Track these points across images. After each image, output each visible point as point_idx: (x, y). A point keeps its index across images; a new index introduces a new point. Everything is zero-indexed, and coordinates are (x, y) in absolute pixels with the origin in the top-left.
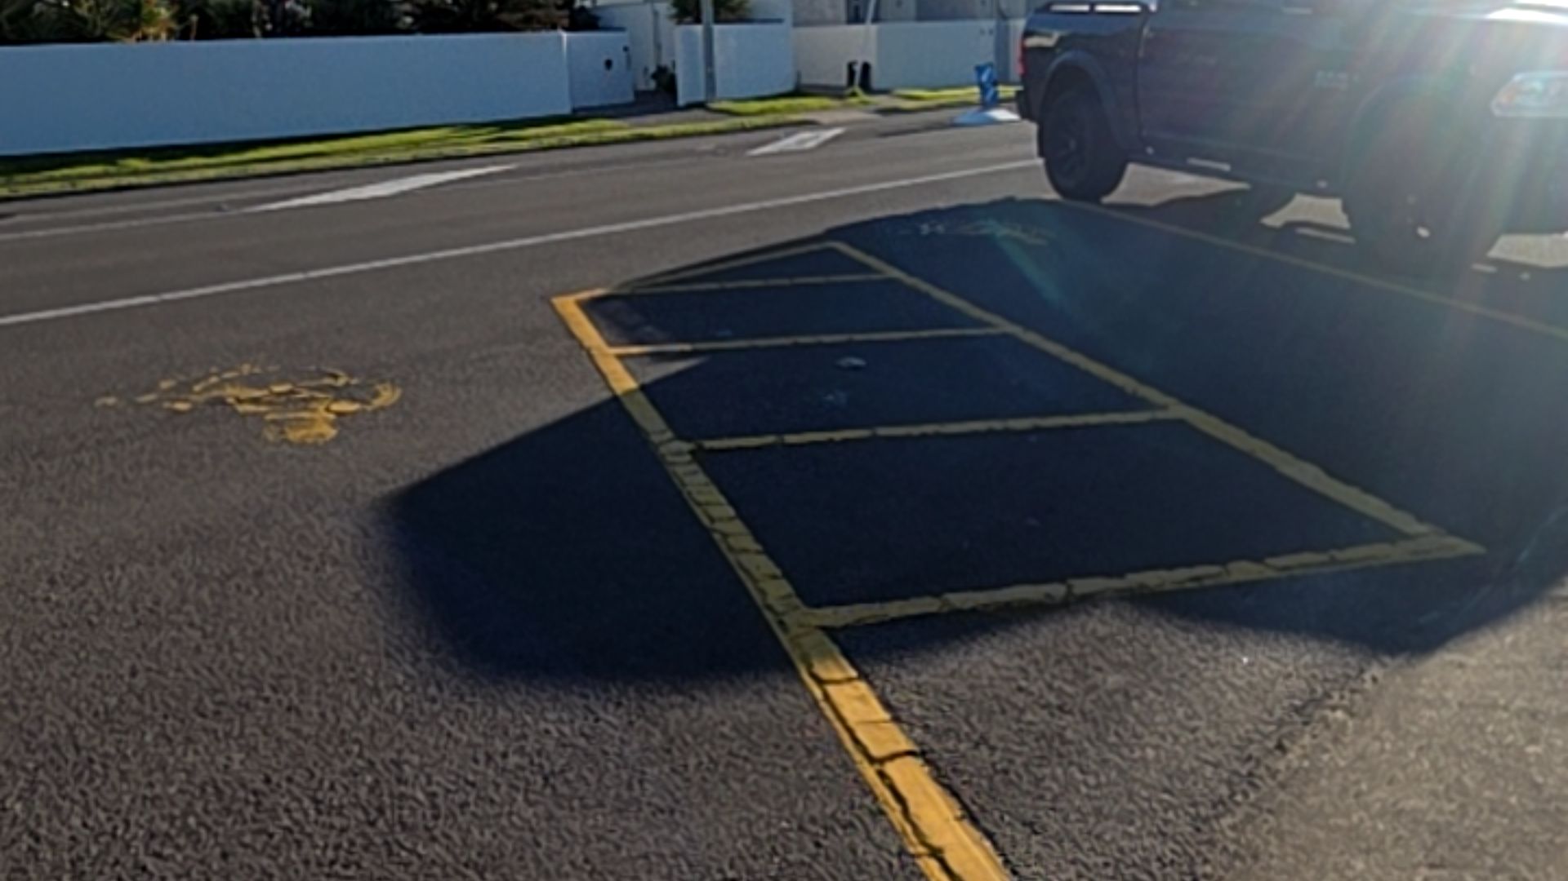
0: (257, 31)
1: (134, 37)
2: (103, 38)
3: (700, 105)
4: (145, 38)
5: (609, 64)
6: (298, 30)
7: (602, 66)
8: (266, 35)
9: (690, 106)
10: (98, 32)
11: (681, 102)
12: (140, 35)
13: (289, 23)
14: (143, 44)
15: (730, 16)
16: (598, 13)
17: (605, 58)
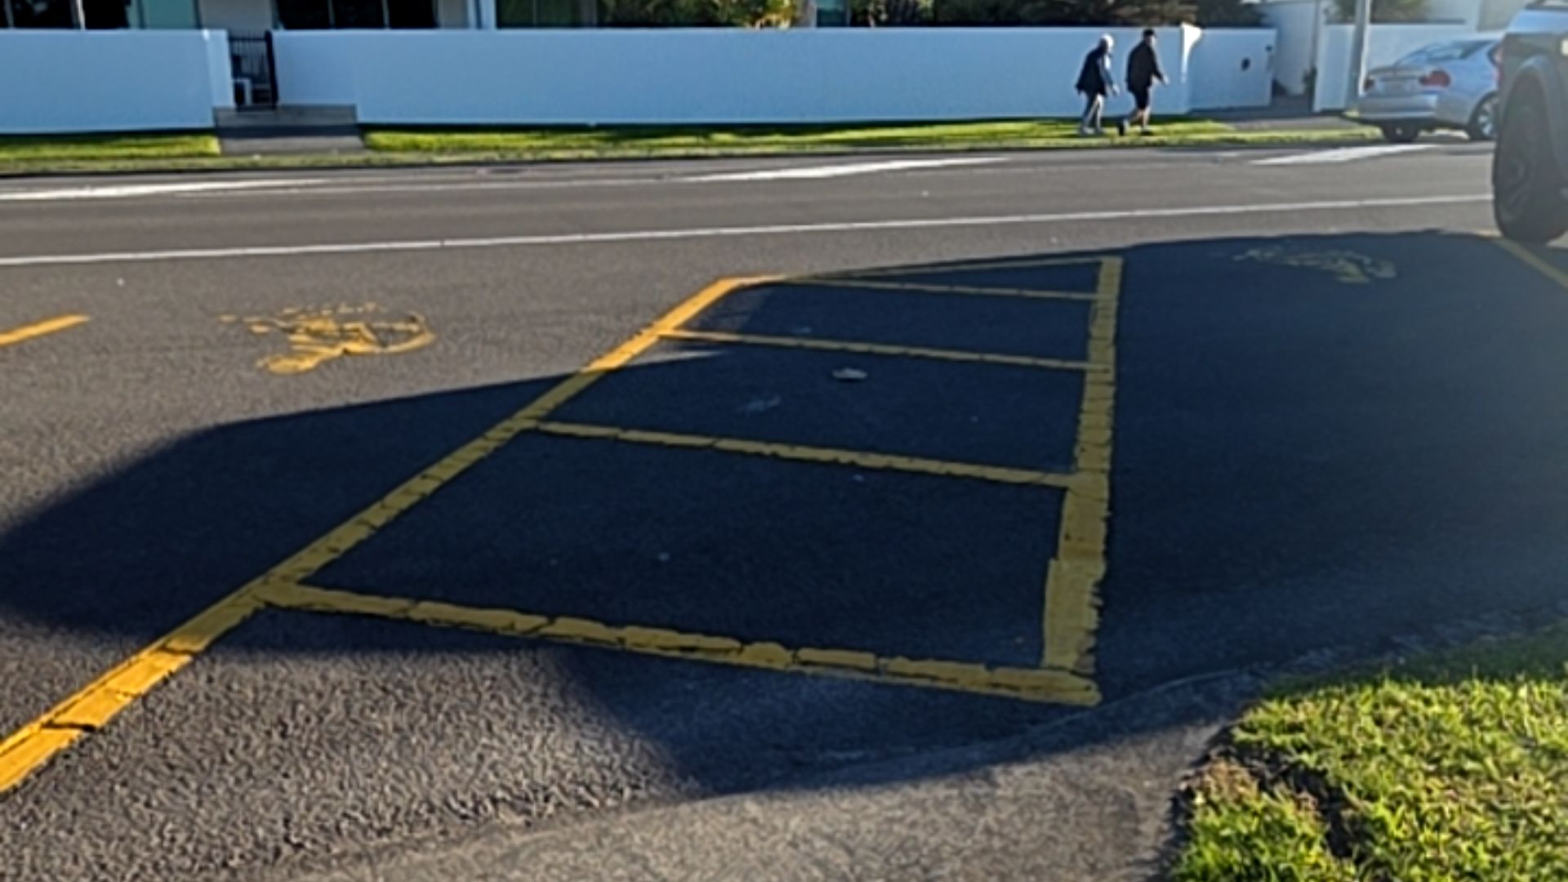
0: (872, 22)
1: (758, 24)
2: (729, 24)
3: (1338, 113)
4: (768, 24)
5: (1246, 64)
6: (917, 20)
7: (1239, 64)
8: (879, 24)
9: (1326, 113)
10: (724, 19)
11: (1318, 106)
12: (763, 21)
13: (909, 13)
14: (767, 30)
15: (1401, 16)
16: (1265, 10)
17: (1246, 55)
